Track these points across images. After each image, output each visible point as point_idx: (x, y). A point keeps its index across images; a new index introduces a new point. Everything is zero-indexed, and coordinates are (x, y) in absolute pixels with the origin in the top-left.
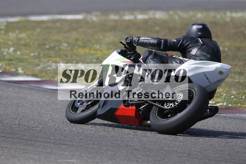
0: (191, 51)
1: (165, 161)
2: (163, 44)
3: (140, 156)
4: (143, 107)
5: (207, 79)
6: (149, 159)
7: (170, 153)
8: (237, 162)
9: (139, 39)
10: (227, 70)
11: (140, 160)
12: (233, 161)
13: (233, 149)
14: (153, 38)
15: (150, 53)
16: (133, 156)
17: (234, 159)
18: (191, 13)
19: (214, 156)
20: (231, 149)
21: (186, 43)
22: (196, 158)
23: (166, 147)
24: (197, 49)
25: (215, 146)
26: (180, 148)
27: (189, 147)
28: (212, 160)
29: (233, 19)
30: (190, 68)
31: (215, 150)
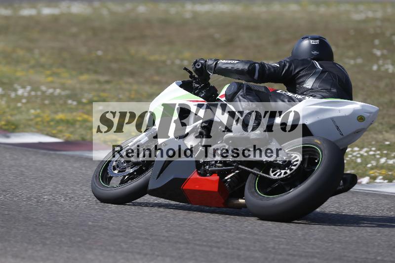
0: (304, 82)
1: (88, 242)
2: (259, 71)
3: (47, 235)
4: (229, 176)
5: (338, 128)
6: (63, 239)
7: (97, 230)
8: (205, 243)
9: (216, 64)
10: (371, 115)
11: (48, 242)
12: (198, 242)
13: (197, 223)
14: (241, 62)
15: (240, 86)
16: (35, 236)
17: (199, 240)
18: (129, 6)
19: (166, 234)
20: (194, 223)
21: (295, 70)
22: (138, 238)
23: (90, 221)
24: (314, 79)
25: (168, 218)
26: (112, 221)
27: (127, 221)
28: (164, 241)
29: (196, 15)
30: (310, 111)
31: (169, 225)
